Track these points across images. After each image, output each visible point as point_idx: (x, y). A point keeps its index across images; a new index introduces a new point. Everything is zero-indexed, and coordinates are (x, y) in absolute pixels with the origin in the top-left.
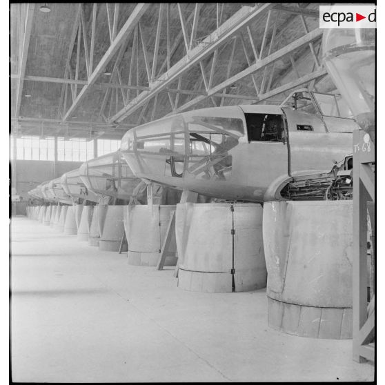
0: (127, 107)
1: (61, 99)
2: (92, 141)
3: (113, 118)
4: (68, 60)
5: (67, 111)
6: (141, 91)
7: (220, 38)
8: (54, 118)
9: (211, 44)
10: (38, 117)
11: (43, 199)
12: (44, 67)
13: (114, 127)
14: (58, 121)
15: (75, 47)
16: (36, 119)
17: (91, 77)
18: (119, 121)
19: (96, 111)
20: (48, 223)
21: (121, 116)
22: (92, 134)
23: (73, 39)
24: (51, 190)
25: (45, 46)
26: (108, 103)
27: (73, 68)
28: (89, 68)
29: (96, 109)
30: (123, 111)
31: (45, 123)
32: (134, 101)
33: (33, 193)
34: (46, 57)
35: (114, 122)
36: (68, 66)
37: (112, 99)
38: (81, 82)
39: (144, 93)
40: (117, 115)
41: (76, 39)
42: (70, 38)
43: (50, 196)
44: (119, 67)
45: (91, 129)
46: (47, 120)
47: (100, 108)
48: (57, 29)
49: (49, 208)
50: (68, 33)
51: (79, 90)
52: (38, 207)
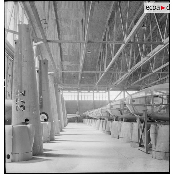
0: (121, 79)
1: (95, 76)
2: (108, 92)
3: (115, 83)
4: (97, 62)
5: (97, 81)
6: (125, 73)
7: (152, 55)
8: (92, 84)
9: (150, 57)
10: (86, 84)
11: (89, 116)
12: (89, 65)
13: (116, 86)
14: (94, 85)
15: (100, 57)
16: (86, 85)
17: (106, 70)
18: (117, 84)
19: (109, 80)
20: (91, 125)
21: (118, 82)
22: (107, 89)
23: (99, 55)
24: (91, 114)
25: (89, 58)
26: (113, 77)
27: (99, 65)
28: (105, 66)
29: (109, 79)
30: (119, 80)
31: (90, 86)
32: (123, 77)
33: (85, 114)
34: (89, 61)
35: (116, 84)
36: (97, 64)
37: (115, 75)
38: (102, 72)
39: (126, 74)
40: (117, 82)
41: (100, 54)
42: (98, 54)
43: (91, 116)
44: (117, 63)
45: (107, 88)
46: (90, 85)
47: (110, 79)
48: (93, 51)
49: (91, 120)
50: (97, 52)
51: (102, 74)
52: (87, 119)
